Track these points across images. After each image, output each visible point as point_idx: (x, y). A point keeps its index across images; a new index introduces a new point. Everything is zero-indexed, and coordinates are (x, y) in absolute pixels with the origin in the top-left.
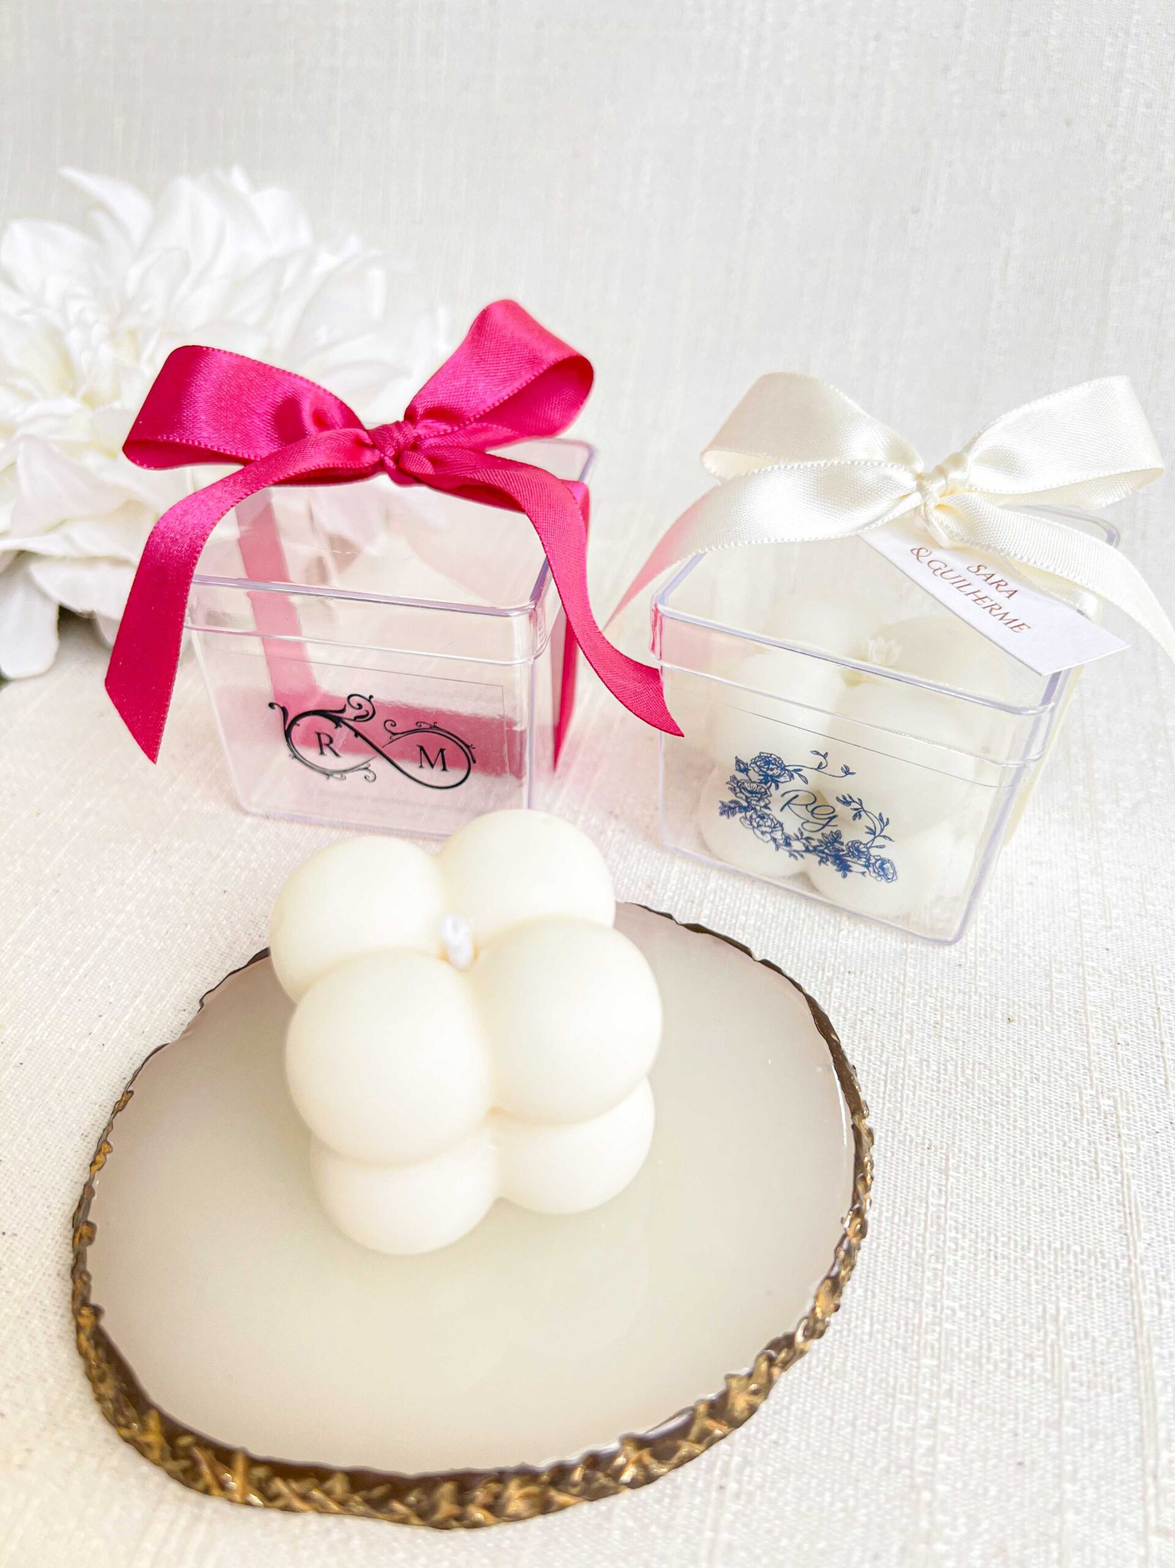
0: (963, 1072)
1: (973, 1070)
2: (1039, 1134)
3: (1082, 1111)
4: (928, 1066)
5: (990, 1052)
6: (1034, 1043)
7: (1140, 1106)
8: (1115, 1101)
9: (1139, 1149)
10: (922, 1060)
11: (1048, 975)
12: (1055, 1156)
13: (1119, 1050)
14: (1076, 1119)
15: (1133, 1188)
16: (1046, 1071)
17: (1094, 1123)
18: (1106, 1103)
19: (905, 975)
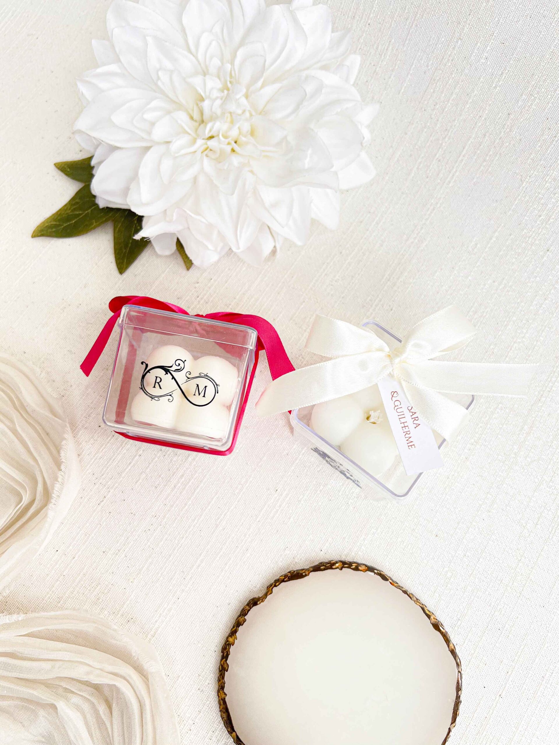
0: (412, 549)
1: (416, 549)
2: (424, 577)
3: (441, 574)
4: (403, 543)
5: (424, 545)
6: (439, 546)
7: (459, 579)
8: (452, 575)
9: (450, 592)
10: (402, 541)
11: (458, 523)
12: (424, 586)
13: (464, 559)
14: (437, 577)
15: (441, 603)
16: (438, 557)
17: (442, 579)
18: (449, 574)
19: (413, 507)
